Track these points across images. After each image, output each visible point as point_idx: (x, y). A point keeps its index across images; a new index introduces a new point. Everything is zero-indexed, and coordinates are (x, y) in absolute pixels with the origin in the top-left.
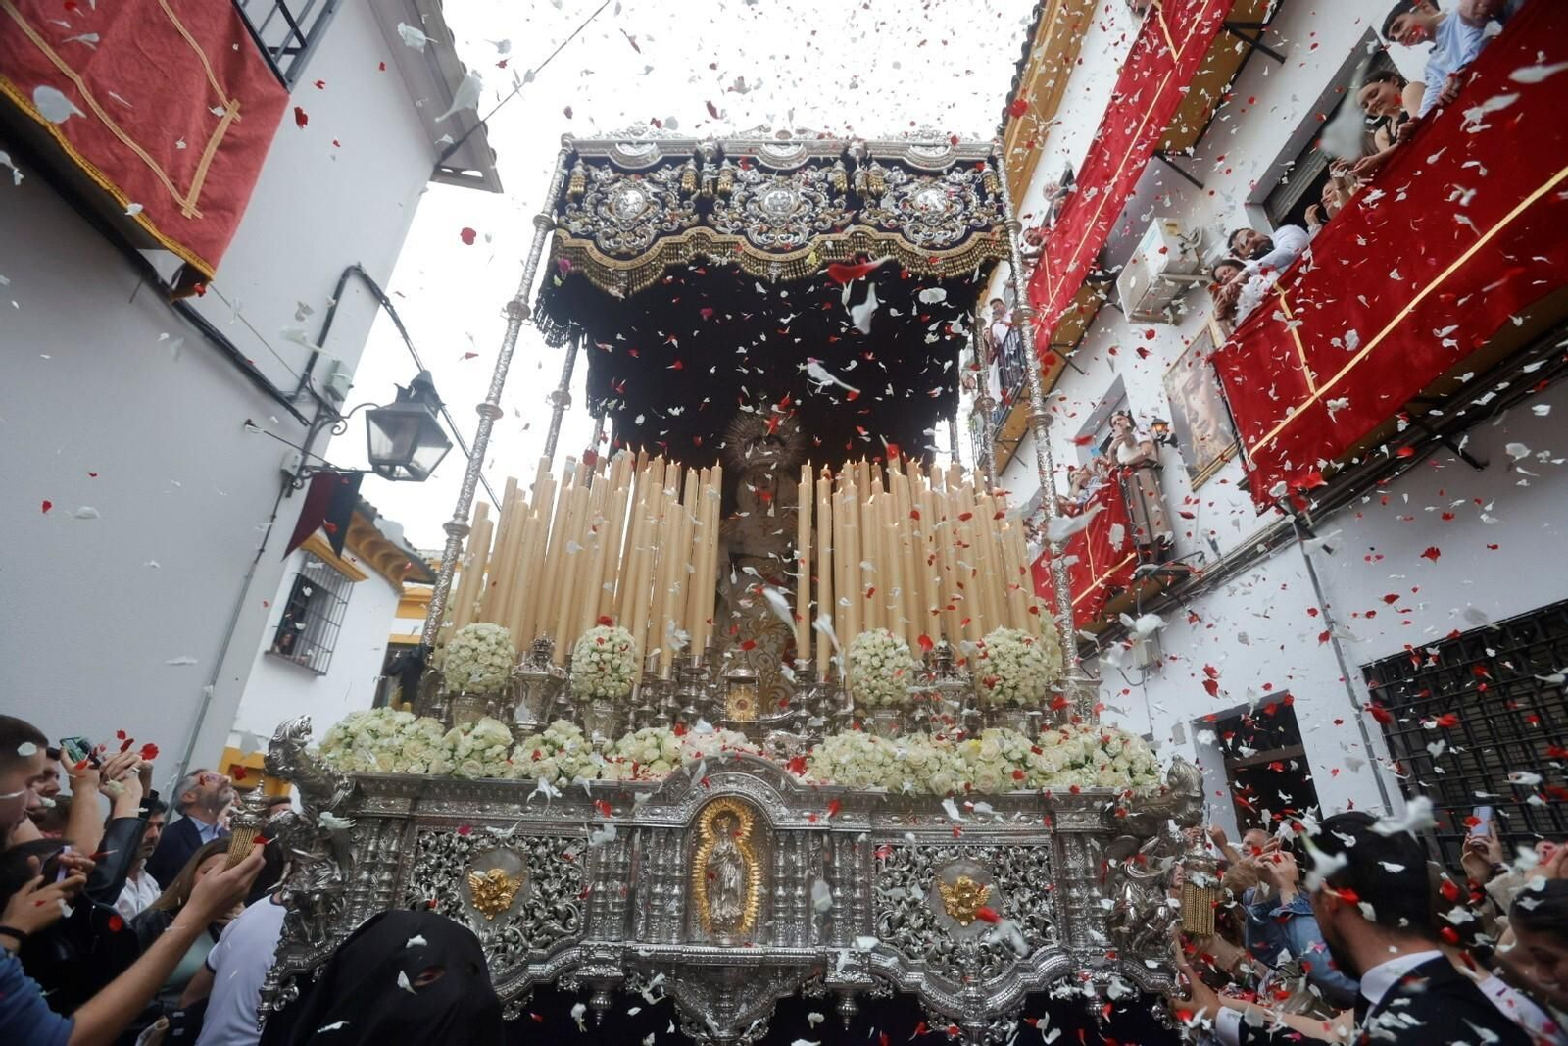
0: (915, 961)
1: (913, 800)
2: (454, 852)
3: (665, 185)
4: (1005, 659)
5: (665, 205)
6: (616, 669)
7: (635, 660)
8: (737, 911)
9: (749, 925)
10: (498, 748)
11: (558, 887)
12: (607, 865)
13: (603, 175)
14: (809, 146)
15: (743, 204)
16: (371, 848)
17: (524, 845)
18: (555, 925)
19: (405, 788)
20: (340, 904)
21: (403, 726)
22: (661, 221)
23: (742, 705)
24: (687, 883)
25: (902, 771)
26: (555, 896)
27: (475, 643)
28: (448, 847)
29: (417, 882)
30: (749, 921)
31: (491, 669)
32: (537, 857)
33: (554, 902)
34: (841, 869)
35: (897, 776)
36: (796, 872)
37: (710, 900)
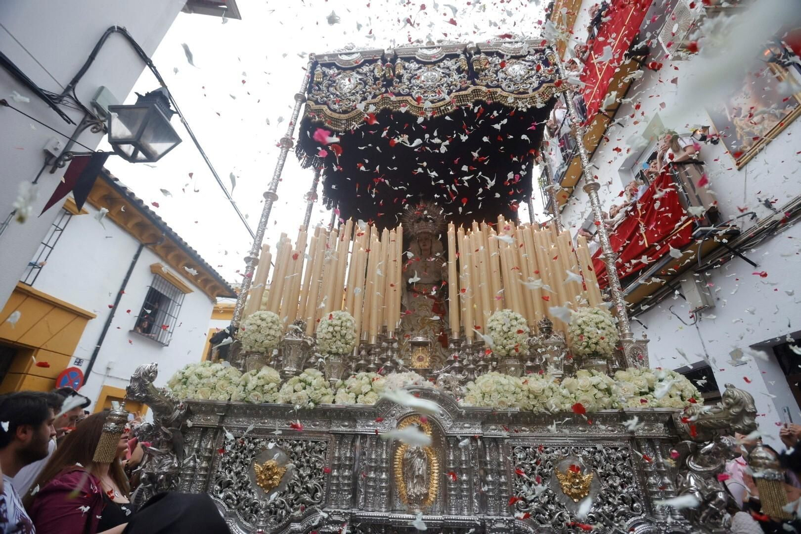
0: (544, 526)
1: (535, 416)
2: (245, 449)
3: (365, 74)
4: (588, 325)
5: (366, 84)
6: (343, 336)
7: (355, 331)
8: (424, 490)
9: (432, 499)
10: (272, 385)
11: (309, 472)
12: (339, 459)
13: (332, 72)
14: (445, 48)
15: (409, 80)
16: (196, 446)
17: (288, 445)
18: (307, 497)
19: (216, 409)
20: (177, 481)
21: (217, 372)
22: (364, 93)
23: (420, 359)
24: (391, 471)
25: (528, 397)
26: (307, 478)
27: (259, 322)
28: (242, 446)
29: (223, 468)
30: (432, 497)
31: (269, 337)
32: (296, 453)
33: (306, 482)
34: (491, 462)
35: (525, 400)
36: (461, 464)
37: (406, 483)
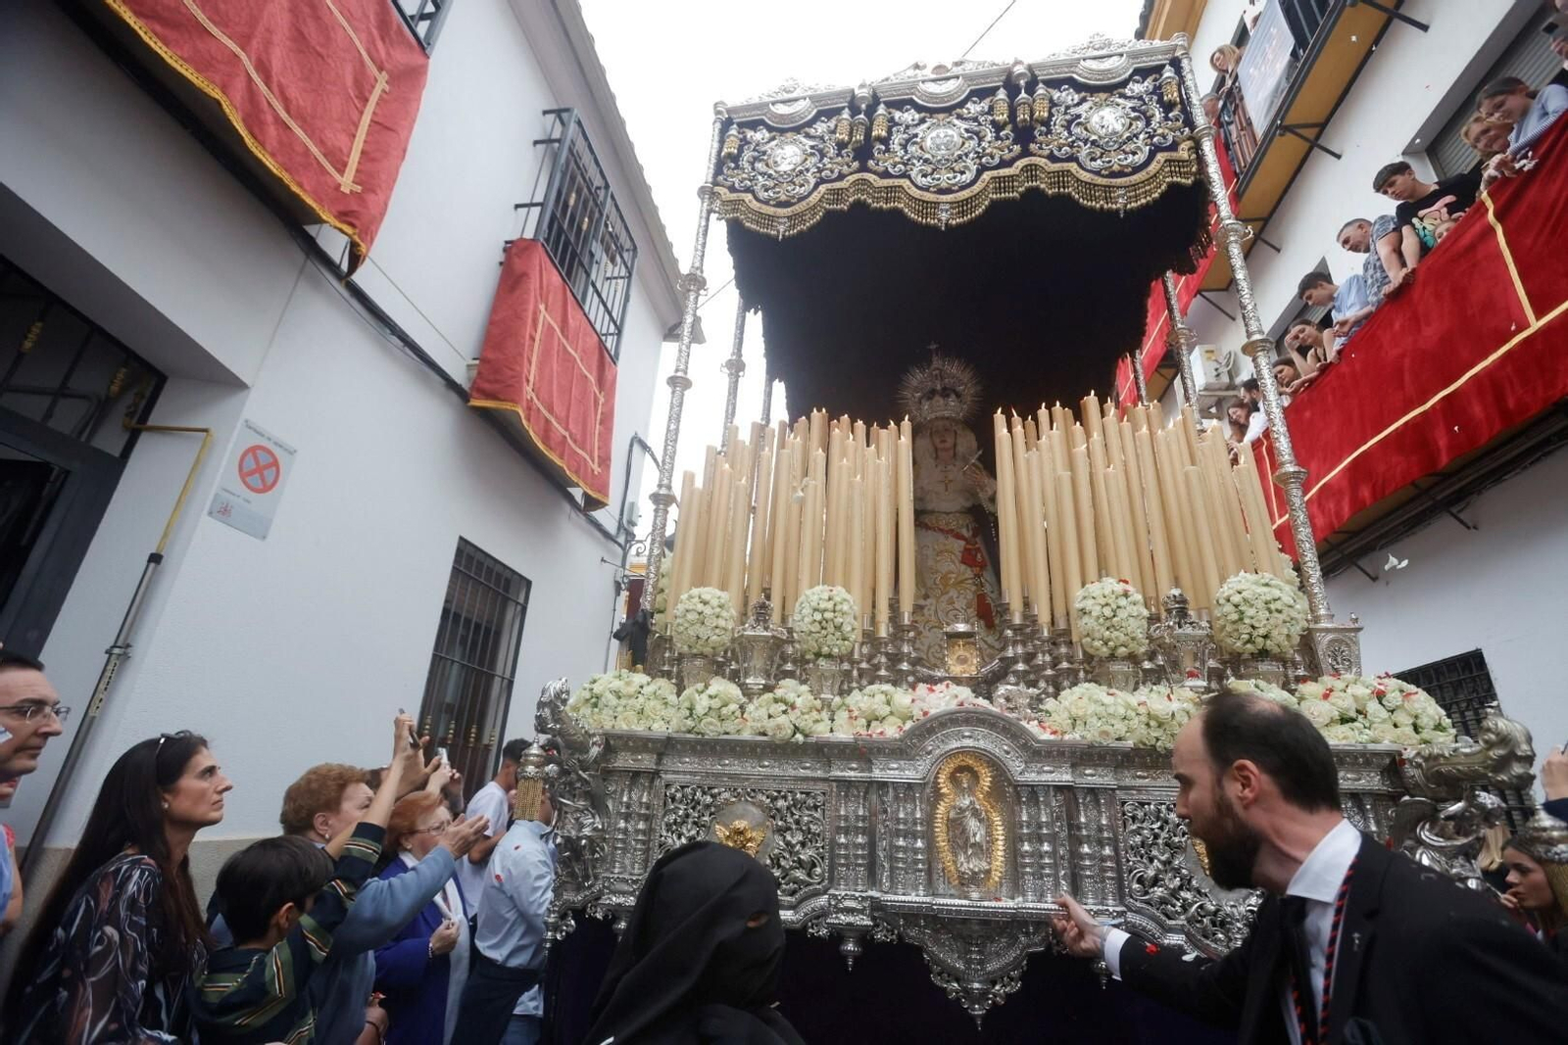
0: (1173, 922)
1: (1161, 755)
2: (699, 803)
3: (822, 138)
4: (1252, 606)
5: (823, 155)
6: (838, 628)
7: (855, 618)
8: (984, 865)
9: (997, 879)
10: (733, 707)
11: (801, 838)
12: (846, 819)
13: (759, 135)
14: (968, 78)
15: (904, 147)
16: (625, 799)
17: (764, 798)
18: (800, 874)
19: (650, 745)
20: (603, 849)
21: (642, 687)
22: (820, 171)
23: (962, 661)
24: (929, 837)
25: (1148, 725)
26: (798, 847)
27: (700, 607)
28: (693, 800)
29: (668, 831)
30: (996, 876)
31: (717, 631)
32: (777, 809)
33: (798, 853)
34: (1087, 826)
35: (1143, 730)
36: (1040, 828)
37: (955, 855)
